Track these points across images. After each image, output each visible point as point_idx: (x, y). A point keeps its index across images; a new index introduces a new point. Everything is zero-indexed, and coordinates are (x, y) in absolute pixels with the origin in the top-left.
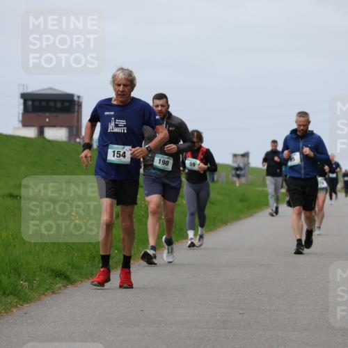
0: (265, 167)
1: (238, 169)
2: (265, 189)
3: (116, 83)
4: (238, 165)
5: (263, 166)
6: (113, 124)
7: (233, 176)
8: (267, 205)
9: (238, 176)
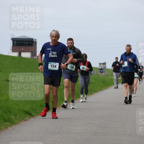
0: (113, 69)
1: (101, 69)
2: (112, 78)
3: (52, 36)
4: (101, 68)
5: (112, 68)
6: (51, 54)
7: (99, 72)
8: (113, 84)
9: (101, 72)
